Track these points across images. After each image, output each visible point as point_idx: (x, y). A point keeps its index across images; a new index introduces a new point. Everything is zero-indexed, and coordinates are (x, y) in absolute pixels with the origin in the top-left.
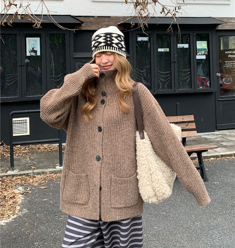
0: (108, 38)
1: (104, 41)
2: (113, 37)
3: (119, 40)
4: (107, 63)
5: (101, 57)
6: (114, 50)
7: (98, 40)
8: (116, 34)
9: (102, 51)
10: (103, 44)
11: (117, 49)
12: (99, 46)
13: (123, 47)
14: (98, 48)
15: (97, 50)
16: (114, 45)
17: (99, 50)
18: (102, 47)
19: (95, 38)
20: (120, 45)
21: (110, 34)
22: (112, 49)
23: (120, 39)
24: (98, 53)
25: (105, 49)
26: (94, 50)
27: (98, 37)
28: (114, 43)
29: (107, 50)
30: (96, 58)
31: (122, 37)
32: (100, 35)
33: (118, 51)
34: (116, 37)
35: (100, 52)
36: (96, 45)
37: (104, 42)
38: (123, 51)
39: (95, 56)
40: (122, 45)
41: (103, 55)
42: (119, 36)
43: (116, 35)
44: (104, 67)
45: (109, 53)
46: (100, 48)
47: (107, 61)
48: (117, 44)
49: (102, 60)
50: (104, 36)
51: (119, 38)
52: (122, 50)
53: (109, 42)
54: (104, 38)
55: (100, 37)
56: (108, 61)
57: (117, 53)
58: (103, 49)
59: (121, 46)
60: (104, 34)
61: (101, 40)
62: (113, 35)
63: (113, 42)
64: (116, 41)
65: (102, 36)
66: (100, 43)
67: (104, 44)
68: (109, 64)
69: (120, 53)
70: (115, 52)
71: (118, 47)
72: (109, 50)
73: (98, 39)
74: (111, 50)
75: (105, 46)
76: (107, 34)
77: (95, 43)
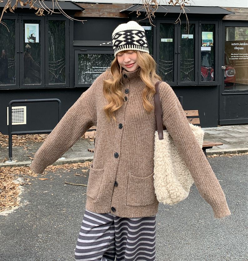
0: (128, 35)
1: (124, 39)
2: (133, 34)
3: (139, 37)
4: (129, 62)
5: (123, 56)
6: (136, 48)
7: (119, 39)
8: (136, 30)
9: (123, 50)
10: (123, 43)
11: (139, 46)
12: (120, 45)
13: (144, 43)
14: (119, 47)
15: (118, 50)
16: (135, 43)
17: (120, 49)
18: (123, 46)
19: (115, 36)
20: (141, 41)
21: (130, 31)
22: (134, 48)
23: (141, 36)
24: (119, 52)
25: (127, 48)
26: (115, 49)
27: (118, 36)
28: (134, 41)
29: (128, 49)
30: (118, 57)
31: (142, 33)
32: (119, 33)
33: (140, 48)
34: (137, 34)
35: (121, 52)
36: (116, 44)
37: (124, 41)
38: (145, 47)
39: (117, 55)
40: (143, 41)
41: (125, 54)
42: (140, 32)
43: (136, 32)
44: (127, 66)
45: (131, 52)
46: (121, 47)
47: (129, 60)
48: (138, 41)
49: (124, 59)
50: (124, 34)
51: (139, 35)
52: (143, 47)
53: (129, 41)
54: (124, 36)
55: (120, 35)
56: (131, 59)
57: (139, 51)
58: (124, 48)
59: (142, 43)
60: (124, 31)
61: (121, 38)
62: (134, 32)
63: (134, 39)
64: (136, 38)
65: (122, 35)
66: (121, 42)
67: (125, 43)
68: (132, 62)
69: (142, 50)
70: (136, 50)
71: (139, 44)
72: (130, 49)
73: (118, 37)
74: (132, 49)
75: (126, 44)
76: (126, 32)
77: (115, 42)
